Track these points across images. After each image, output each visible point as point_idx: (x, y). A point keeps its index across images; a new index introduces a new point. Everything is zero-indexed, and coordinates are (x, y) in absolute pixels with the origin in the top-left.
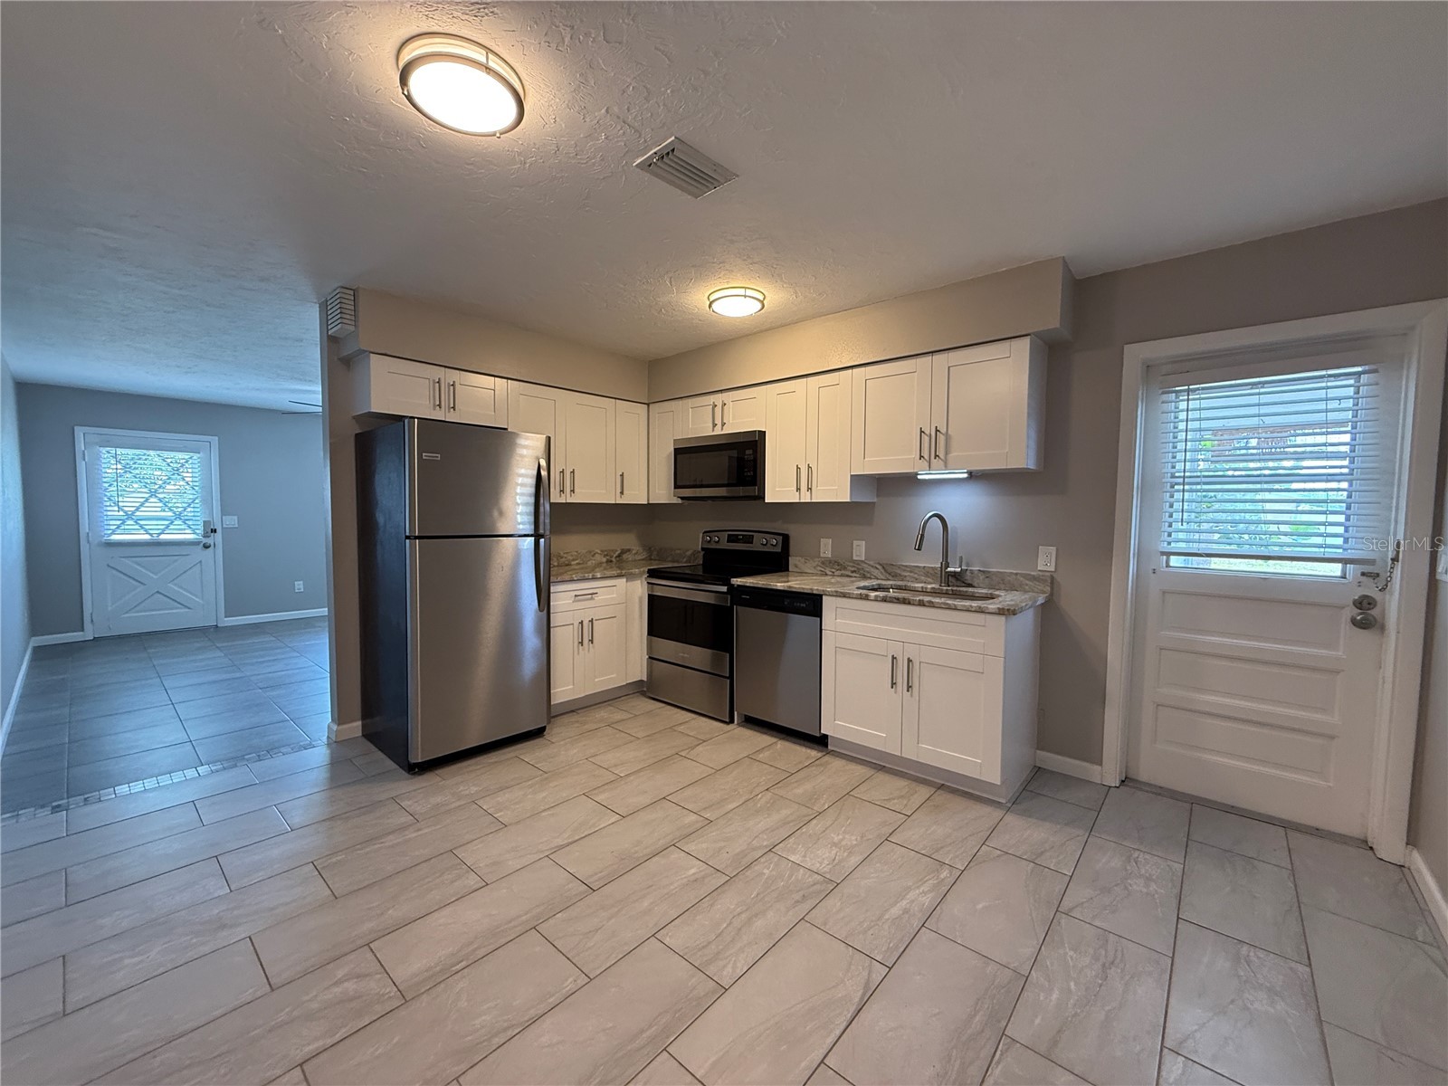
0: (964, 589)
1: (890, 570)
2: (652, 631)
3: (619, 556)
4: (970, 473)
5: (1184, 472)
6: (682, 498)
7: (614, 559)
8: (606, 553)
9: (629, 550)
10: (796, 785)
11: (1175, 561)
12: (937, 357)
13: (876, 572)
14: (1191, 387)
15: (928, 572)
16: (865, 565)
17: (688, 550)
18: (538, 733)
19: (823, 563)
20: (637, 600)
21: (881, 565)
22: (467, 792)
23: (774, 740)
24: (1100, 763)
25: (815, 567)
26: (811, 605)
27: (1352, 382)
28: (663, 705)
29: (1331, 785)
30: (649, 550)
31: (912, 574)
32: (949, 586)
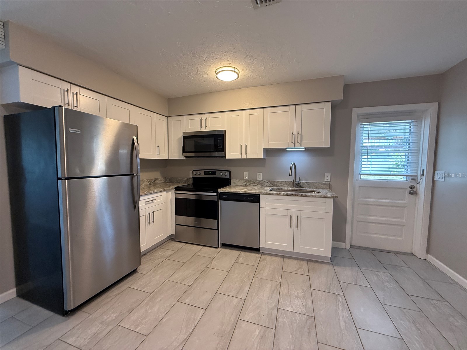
0: (301, 189)
1: (272, 183)
2: (177, 213)
3: (154, 182)
4: (305, 148)
5: (368, 149)
6: (186, 157)
7: (152, 183)
8: (149, 181)
9: (158, 179)
10: (262, 271)
11: (363, 177)
12: (297, 106)
13: (267, 184)
14: (370, 123)
15: (287, 184)
16: (263, 182)
17: (185, 178)
18: (134, 271)
19: (245, 181)
20: (170, 201)
21: (269, 181)
22: (110, 319)
23: (239, 252)
24: (345, 242)
25: (242, 183)
26: (255, 199)
27: (409, 124)
28: (184, 244)
29: (403, 239)
30: (165, 178)
31: (281, 184)
32: (296, 188)
